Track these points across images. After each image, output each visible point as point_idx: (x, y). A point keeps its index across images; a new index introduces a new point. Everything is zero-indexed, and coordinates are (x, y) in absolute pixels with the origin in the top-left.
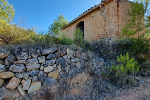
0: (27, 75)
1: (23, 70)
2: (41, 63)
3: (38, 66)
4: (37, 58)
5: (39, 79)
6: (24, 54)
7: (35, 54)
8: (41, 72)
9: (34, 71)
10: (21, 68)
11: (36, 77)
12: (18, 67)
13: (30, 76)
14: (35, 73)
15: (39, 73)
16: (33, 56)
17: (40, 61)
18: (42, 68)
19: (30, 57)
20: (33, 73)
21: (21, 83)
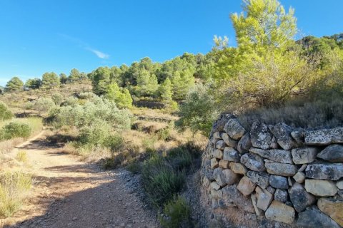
0: (264, 181)
1: (259, 168)
2: (299, 166)
3: (289, 170)
4: (290, 150)
5: (288, 201)
6: (262, 136)
7: (285, 140)
8: (297, 188)
9: (278, 178)
10: (255, 164)
11: (284, 194)
12: (251, 161)
13: (269, 185)
14: (280, 183)
15: (290, 187)
16: (281, 143)
17: (297, 160)
18: (299, 177)
19: (273, 145)
20: (277, 181)
21: (254, 192)
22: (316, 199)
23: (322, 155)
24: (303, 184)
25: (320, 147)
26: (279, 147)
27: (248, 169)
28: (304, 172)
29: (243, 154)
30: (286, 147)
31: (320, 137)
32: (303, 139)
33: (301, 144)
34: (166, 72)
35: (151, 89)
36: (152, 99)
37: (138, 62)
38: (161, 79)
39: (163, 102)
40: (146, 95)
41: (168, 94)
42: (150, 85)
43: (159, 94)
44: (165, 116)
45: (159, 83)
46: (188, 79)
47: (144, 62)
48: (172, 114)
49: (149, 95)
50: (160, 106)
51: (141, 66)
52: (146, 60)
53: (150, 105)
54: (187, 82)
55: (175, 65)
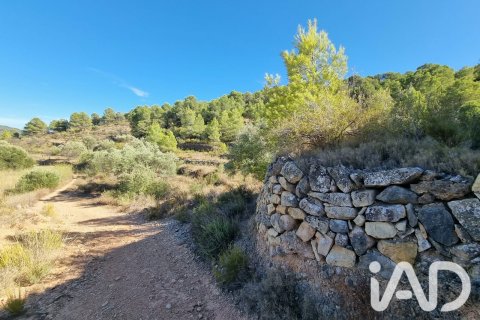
0: (324, 226)
1: (319, 212)
2: (359, 209)
3: (350, 213)
4: (350, 193)
5: (349, 245)
6: (321, 180)
7: (344, 183)
8: (357, 231)
9: (338, 222)
10: (314, 209)
11: (344, 238)
12: (310, 205)
13: (330, 230)
14: (341, 227)
15: (350, 231)
16: (340, 186)
17: (357, 203)
18: (359, 220)
19: (333, 188)
20: (337, 226)
21: (314, 237)
22: (376, 241)
23: (381, 196)
24: (363, 227)
25: (379, 189)
26: (338, 190)
27: (308, 214)
28: (364, 214)
29: (301, 199)
30: (345, 189)
31: (379, 179)
32: (362, 181)
33: (360, 186)
34: (213, 112)
35: (197, 131)
36: (198, 141)
37: (182, 101)
38: (208, 119)
39: (211, 144)
40: (192, 137)
41: (216, 136)
42: (196, 126)
43: (206, 136)
44: (213, 159)
45: (206, 123)
46: (236, 120)
47: (189, 101)
48: (221, 156)
49: (195, 137)
50: (208, 149)
51: (185, 105)
52: (191, 98)
53: (197, 148)
54: (235, 123)
55: (222, 105)
